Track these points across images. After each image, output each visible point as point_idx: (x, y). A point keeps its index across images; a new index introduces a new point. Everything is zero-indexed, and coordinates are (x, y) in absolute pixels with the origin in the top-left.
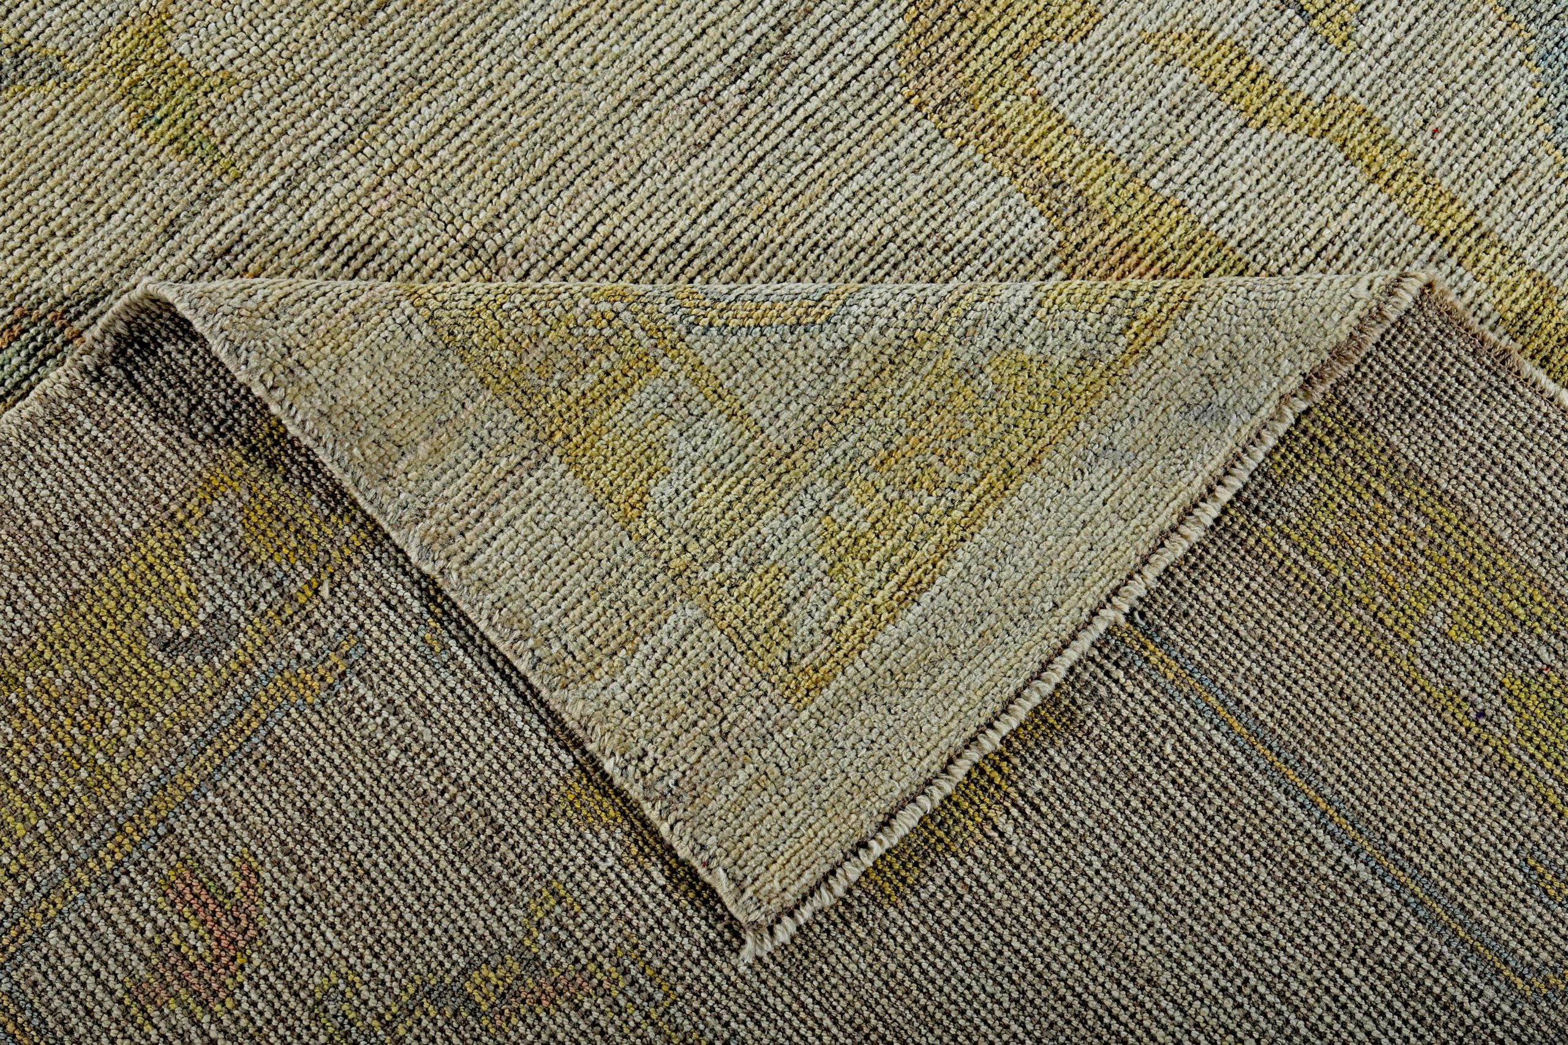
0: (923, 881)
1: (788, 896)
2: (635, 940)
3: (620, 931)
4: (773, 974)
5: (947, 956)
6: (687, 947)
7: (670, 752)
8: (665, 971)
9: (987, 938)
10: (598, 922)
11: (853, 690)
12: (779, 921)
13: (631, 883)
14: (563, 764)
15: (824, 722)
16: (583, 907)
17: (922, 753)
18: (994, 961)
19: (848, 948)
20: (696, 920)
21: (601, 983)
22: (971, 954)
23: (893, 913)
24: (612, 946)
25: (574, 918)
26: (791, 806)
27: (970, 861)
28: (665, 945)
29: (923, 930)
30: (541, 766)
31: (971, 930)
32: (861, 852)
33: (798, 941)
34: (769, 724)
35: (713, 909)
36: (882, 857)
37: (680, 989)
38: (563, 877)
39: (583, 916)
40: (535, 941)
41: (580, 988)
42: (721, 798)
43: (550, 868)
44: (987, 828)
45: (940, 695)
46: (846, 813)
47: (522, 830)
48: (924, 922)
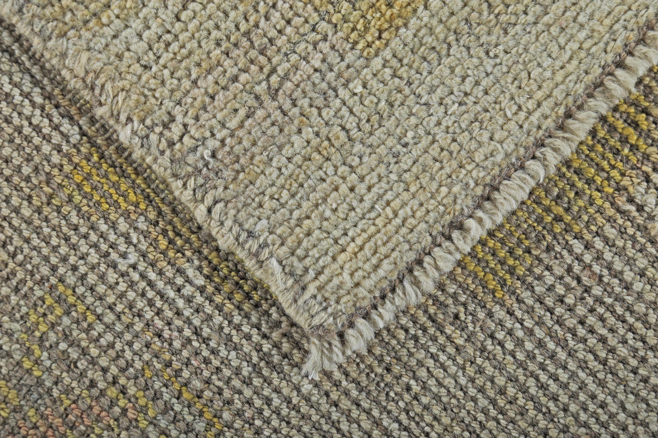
0: (537, 271)
1: (362, 292)
2: (167, 356)
3: (148, 346)
4: (347, 393)
5: (572, 366)
6: (235, 363)
7: (204, 116)
8: (207, 394)
9: (624, 342)
10: (119, 335)
11: (439, 29)
12: (351, 325)
13: (160, 285)
14: (66, 137)
15: (403, 72)
16: (99, 317)
17: (531, 105)
18: (635, 372)
19: (443, 358)
20: (246, 329)
21: (124, 411)
22: (604, 363)
23: (499, 313)
24: (138, 365)
25: (87, 331)
26: (362, 179)
27: (599, 244)
28: (207, 361)
29: (539, 333)
30: (37, 140)
31: (604, 332)
32: (456, 234)
33: (378, 351)
34: (330, 76)
35: (267, 313)
36: (483, 243)
37: (226, 416)
38: (71, 280)
39: (100, 328)
40: (37, 362)
41: (98, 419)
42: (272, 171)
43: (54, 269)
44: (621, 201)
45: (554, 30)
46: (435, 185)
47: (16, 222)
48: (540, 323)
